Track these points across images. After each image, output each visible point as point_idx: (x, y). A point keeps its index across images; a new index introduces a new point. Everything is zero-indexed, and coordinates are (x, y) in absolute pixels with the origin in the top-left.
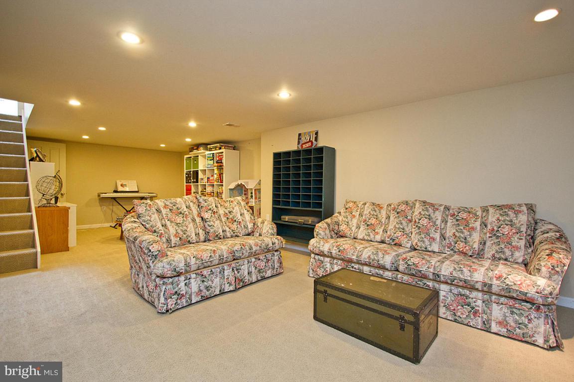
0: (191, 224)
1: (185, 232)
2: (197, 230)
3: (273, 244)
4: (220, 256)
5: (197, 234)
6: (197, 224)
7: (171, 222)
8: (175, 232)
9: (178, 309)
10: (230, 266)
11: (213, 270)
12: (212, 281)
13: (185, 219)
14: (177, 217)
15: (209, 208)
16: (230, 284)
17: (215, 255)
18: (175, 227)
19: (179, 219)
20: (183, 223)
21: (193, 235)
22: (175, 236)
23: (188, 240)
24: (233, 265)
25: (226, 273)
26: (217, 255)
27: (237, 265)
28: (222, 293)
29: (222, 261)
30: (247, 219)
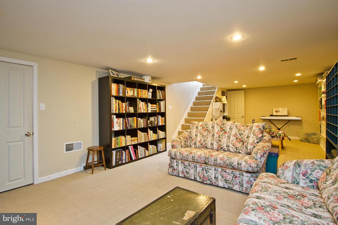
0: (211, 137)
1: (205, 141)
2: (213, 141)
3: (238, 164)
4: (193, 157)
5: (212, 144)
6: (214, 138)
7: (201, 134)
8: (199, 140)
9: (173, 175)
10: (201, 166)
11: (190, 164)
12: (190, 170)
13: (208, 134)
14: (205, 132)
15: (223, 129)
16: (200, 178)
17: (190, 155)
18: (201, 137)
19: (205, 134)
20: (206, 136)
21: (209, 144)
22: (199, 142)
23: (206, 146)
24: (203, 166)
25: (198, 169)
26: (191, 156)
27: (206, 167)
28: (195, 180)
29: (194, 161)
30: (250, 141)
